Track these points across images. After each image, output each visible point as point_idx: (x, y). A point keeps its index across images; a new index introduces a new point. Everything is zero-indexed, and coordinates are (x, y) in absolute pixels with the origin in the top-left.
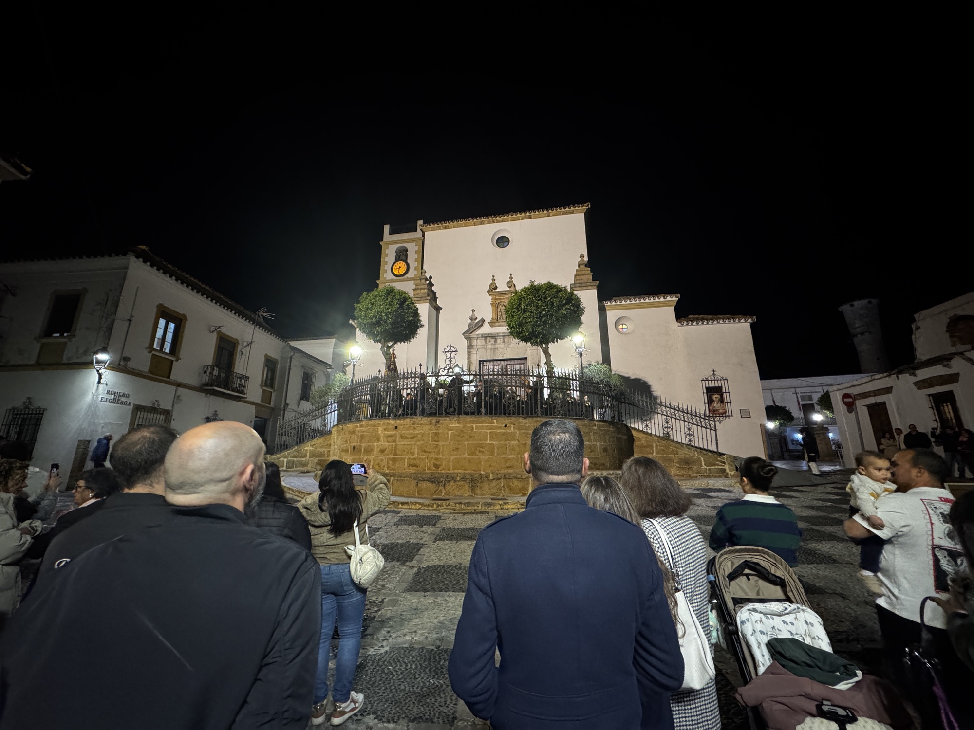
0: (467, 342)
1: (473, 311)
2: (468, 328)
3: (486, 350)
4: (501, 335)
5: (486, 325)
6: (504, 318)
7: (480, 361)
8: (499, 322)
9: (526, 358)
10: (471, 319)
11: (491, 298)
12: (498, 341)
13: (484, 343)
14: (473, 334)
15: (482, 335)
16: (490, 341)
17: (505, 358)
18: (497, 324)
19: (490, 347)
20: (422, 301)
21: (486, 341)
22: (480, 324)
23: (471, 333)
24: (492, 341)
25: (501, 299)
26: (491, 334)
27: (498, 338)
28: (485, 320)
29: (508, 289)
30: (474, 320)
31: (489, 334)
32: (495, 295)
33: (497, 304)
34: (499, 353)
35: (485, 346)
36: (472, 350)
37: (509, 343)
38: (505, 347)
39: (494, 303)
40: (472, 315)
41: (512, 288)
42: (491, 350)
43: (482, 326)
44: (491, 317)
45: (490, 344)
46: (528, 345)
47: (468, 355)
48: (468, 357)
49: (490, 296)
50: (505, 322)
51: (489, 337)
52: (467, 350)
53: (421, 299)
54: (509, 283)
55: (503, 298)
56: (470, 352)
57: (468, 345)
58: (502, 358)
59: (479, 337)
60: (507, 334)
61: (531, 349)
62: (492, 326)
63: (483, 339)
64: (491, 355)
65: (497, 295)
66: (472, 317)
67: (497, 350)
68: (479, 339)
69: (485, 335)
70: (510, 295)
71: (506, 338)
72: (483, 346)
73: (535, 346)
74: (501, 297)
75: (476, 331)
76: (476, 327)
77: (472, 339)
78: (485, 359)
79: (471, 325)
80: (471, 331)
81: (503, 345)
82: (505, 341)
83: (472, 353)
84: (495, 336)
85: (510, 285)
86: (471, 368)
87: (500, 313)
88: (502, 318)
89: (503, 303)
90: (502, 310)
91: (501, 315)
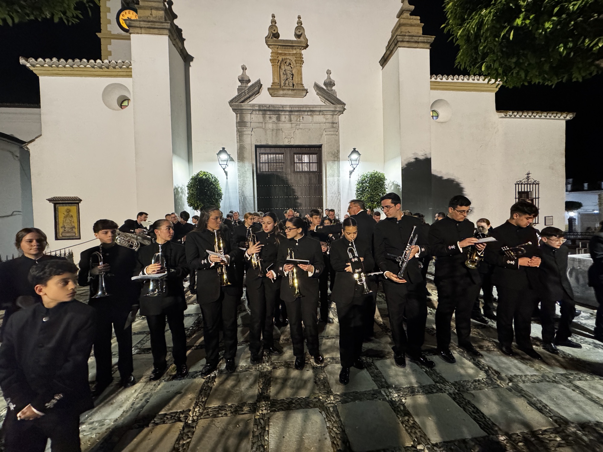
0: (237, 117)
1: (244, 68)
2: (236, 94)
3: (265, 130)
4: (288, 109)
5: (264, 92)
6: (291, 85)
7: (257, 147)
8: (283, 90)
9: (320, 147)
10: (241, 80)
11: (270, 51)
12: (283, 118)
13: (261, 120)
14: (246, 103)
15: (260, 106)
16: (270, 118)
17: (292, 143)
18: (281, 92)
19: (270, 126)
20: (156, 31)
21: (264, 118)
22: (257, 89)
23: (242, 102)
24: (274, 118)
25: (285, 54)
26: (273, 106)
27: (283, 114)
28: (262, 85)
29: (295, 39)
30: (246, 83)
31: (269, 107)
32: (277, 47)
33: (280, 62)
34: (284, 137)
35: (263, 124)
36: (245, 130)
37: (299, 122)
38: (292, 127)
39: (276, 60)
40: (243, 74)
41: (302, 39)
42: (273, 130)
43: (259, 93)
44: (272, 82)
45: (271, 121)
46: (325, 127)
47: (238, 136)
48: (238, 139)
49: (269, 47)
50: (292, 90)
51: (270, 111)
52: (236, 128)
53: (153, 26)
54: (298, 30)
55: (289, 54)
56: (241, 131)
57: (238, 120)
58: (288, 144)
59: (256, 110)
60: (295, 109)
61: (329, 133)
62: (273, 94)
63: (261, 113)
64: (272, 138)
65: (279, 47)
66: (242, 78)
67: (281, 131)
68: (255, 113)
69: (264, 108)
70: (298, 50)
71: (293, 114)
72: (261, 124)
73: (333, 129)
74: (286, 51)
75: (249, 101)
76: (250, 94)
77: (244, 112)
78: (263, 143)
79: (242, 89)
80: (242, 99)
81: (290, 125)
82: (292, 119)
83: (245, 133)
84: (279, 111)
85: (300, 33)
86: (245, 156)
87: (285, 76)
88: (287, 85)
89: (288, 61)
90: (288, 72)
91: (287, 79)
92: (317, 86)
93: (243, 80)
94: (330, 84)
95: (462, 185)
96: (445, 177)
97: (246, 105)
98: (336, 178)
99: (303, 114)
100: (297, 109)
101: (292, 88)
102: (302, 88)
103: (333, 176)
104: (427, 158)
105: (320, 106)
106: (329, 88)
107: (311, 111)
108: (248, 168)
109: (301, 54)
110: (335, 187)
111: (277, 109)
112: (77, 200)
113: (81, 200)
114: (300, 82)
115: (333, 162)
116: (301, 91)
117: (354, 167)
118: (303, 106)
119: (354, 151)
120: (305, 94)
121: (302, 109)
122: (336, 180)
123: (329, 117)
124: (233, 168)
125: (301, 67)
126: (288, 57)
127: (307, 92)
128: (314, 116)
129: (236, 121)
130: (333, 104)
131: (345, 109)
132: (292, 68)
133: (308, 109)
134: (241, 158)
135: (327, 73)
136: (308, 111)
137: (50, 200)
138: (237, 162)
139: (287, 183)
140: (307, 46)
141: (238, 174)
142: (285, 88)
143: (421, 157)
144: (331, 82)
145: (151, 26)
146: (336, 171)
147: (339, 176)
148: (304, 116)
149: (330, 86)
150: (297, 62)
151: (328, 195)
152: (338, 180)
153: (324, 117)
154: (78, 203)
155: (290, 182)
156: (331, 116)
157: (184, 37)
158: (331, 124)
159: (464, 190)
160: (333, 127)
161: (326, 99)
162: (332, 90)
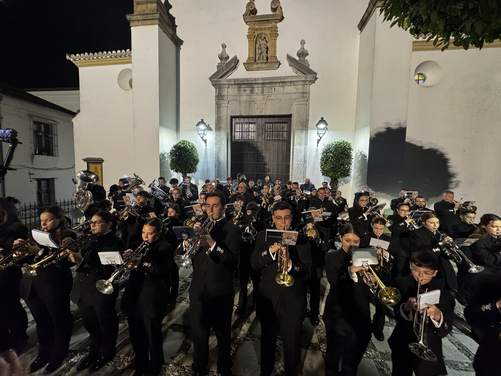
0: (216, 91)
1: (224, 46)
2: (216, 70)
3: (240, 102)
4: (260, 82)
5: (241, 67)
6: (265, 58)
7: (232, 117)
8: (257, 63)
9: (290, 116)
10: (221, 58)
11: (248, 27)
12: (256, 90)
13: (237, 93)
14: (224, 78)
15: (235, 80)
16: (245, 91)
17: (263, 114)
18: (255, 66)
20: (149, 22)
21: (239, 91)
22: (233, 65)
23: (221, 77)
24: (248, 90)
25: (261, 29)
26: (247, 80)
27: (256, 86)
28: (238, 61)
29: (272, 13)
30: (225, 60)
31: (244, 80)
32: (254, 23)
33: (256, 37)
34: (256, 108)
35: (238, 96)
36: (222, 102)
37: (270, 94)
38: (264, 98)
39: (252, 35)
40: (222, 52)
41: (278, 12)
42: (246, 102)
43: (236, 68)
44: (248, 57)
45: (245, 94)
46: (295, 97)
47: (216, 108)
48: (216, 111)
49: (247, 24)
50: (265, 63)
51: (244, 84)
52: (215, 101)
53: (147, 18)
54: (274, 4)
55: (265, 28)
56: (219, 104)
57: (217, 94)
58: (259, 114)
59: (232, 84)
60: (267, 81)
61: (298, 103)
62: (248, 68)
63: (236, 87)
64: (245, 109)
65: (256, 23)
66: (222, 55)
67: (253, 103)
68: (231, 87)
69: (239, 82)
70: (274, 24)
71: (266, 86)
72: (236, 97)
73: (303, 99)
74: (262, 26)
75: (227, 76)
76: (227, 70)
77: (222, 87)
78: (238, 114)
79: (221, 66)
80: (221, 75)
81: (262, 96)
82: (265, 91)
83: (222, 105)
84: (252, 84)
85: (276, 6)
86: (221, 126)
87: (260, 50)
88: (261, 58)
89: (263, 36)
90: (263, 46)
91: (261, 53)
92: (290, 58)
93: (223, 57)
94: (303, 54)
95: (447, 156)
96: (426, 147)
97: (223, 81)
98: (303, 147)
99: (275, 85)
100: (269, 81)
101: (266, 61)
102: (275, 61)
103: (300, 144)
104: (401, 127)
105: (291, 76)
106: (302, 59)
107: (282, 82)
108: (224, 136)
109: (276, 27)
110: (302, 155)
111: (250, 82)
112: (101, 161)
113: (103, 161)
114: (273, 55)
115: (301, 131)
116: (273, 63)
117: (321, 136)
118: (275, 78)
119: (322, 121)
120: (277, 66)
121: (273, 81)
122: (303, 148)
123: (300, 87)
124: (210, 136)
125: (276, 40)
126: (264, 32)
127: (280, 64)
128: (286, 87)
129: (215, 95)
130: (305, 74)
131: (316, 78)
132: (267, 42)
133: (279, 81)
134: (218, 128)
135: (301, 44)
136: (279, 83)
137: (85, 160)
138: (214, 131)
139: (258, 150)
140: (283, 18)
141: (215, 142)
142: (259, 61)
143: (394, 127)
144: (304, 52)
145: (145, 18)
146: (304, 140)
147: (306, 144)
148: (275, 87)
149: (303, 57)
150: (272, 35)
151: (294, 162)
152: (305, 148)
153: (295, 88)
154: (102, 163)
155: (260, 149)
156: (302, 86)
157: (176, 24)
158: (301, 94)
159: (450, 161)
160: (303, 97)
161: (298, 70)
162: (304, 60)
